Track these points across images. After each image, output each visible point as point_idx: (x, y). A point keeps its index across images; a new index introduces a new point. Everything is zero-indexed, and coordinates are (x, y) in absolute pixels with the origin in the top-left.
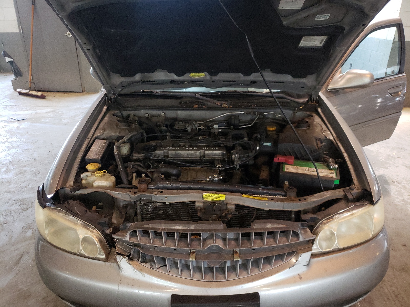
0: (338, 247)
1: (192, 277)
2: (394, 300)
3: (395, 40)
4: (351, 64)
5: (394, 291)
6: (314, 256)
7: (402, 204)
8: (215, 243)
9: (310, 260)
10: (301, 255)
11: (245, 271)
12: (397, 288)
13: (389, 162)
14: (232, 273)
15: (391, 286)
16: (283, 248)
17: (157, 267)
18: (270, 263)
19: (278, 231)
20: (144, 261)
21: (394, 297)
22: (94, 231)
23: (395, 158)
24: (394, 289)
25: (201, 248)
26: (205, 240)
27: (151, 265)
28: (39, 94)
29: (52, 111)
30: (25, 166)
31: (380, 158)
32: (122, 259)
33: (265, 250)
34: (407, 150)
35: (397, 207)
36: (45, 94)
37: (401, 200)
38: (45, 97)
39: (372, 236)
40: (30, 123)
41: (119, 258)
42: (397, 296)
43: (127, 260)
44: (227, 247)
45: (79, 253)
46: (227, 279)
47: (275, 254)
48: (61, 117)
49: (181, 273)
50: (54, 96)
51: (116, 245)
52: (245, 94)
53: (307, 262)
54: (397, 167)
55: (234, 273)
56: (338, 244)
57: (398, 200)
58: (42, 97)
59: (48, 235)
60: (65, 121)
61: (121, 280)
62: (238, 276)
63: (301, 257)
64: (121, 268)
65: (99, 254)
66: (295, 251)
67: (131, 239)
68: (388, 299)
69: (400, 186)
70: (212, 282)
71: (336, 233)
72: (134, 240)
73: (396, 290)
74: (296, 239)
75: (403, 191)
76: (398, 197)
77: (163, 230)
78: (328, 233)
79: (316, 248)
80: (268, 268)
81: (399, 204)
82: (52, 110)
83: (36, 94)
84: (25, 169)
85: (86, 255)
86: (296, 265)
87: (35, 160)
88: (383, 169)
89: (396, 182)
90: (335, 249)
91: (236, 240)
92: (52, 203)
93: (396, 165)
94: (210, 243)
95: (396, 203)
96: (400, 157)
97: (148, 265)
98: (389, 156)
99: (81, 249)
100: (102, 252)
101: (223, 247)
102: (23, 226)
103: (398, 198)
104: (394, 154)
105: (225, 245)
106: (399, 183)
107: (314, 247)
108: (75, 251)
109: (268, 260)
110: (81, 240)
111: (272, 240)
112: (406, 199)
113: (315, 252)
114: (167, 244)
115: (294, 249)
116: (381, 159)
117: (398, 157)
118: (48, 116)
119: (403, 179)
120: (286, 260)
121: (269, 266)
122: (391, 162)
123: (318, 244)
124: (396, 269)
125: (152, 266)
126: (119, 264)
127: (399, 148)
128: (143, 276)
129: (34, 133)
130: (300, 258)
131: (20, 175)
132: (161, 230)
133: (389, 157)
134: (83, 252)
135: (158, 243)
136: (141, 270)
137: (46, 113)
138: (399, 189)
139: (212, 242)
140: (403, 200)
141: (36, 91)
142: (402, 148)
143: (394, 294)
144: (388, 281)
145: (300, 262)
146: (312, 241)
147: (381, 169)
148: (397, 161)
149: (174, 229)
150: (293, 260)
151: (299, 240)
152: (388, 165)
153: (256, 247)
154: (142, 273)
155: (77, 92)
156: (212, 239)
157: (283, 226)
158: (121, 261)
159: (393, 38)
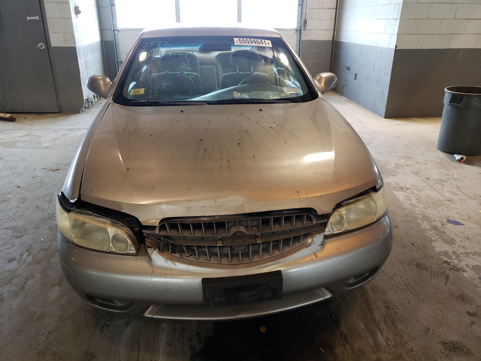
0: (347, 229)
1: (220, 261)
2: (404, 289)
3: (397, 48)
4: (356, 75)
5: (404, 281)
6: (326, 237)
7: (411, 207)
8: (239, 229)
9: (323, 240)
10: (315, 236)
11: (267, 253)
12: (407, 279)
13: (398, 170)
14: (256, 256)
15: (401, 278)
16: (299, 230)
17: (186, 256)
18: (288, 245)
19: (294, 216)
20: (174, 252)
21: (404, 287)
22: (124, 228)
23: (403, 166)
24: (404, 280)
25: (226, 234)
26: (228, 228)
27: (180, 254)
28: (8, 116)
29: (27, 135)
30: (8, 193)
31: (388, 167)
32: (153, 251)
33: (284, 232)
34: (414, 158)
35: (406, 211)
36: (14, 116)
37: (410, 204)
38: (15, 119)
39: (377, 219)
40: (3, 148)
41: (149, 251)
42: (407, 285)
43: (158, 252)
44: (250, 232)
45: (109, 251)
46: (252, 261)
47: (293, 235)
48: (40, 140)
49: (209, 259)
50: (26, 118)
51: (146, 240)
52: (252, 101)
53: (321, 242)
54: (405, 174)
55: (258, 255)
56: (346, 227)
57: (407, 204)
58: (11, 120)
59: (75, 238)
60: (45, 145)
61: (154, 271)
62: (261, 257)
63: (315, 237)
64: (153, 260)
65: (130, 250)
66: (310, 233)
67: (160, 232)
68: (399, 288)
69: (408, 191)
70: (239, 264)
71: (344, 216)
72: (163, 233)
73: (406, 281)
74: (310, 222)
75: (411, 196)
76: (407, 201)
77: (190, 222)
78: (338, 217)
79: (328, 231)
80: (287, 249)
81: (407, 207)
82: (27, 133)
83: (4, 116)
84: (9, 196)
85: (117, 252)
86: (311, 245)
87: (18, 187)
88: (392, 177)
89: (404, 188)
90: (345, 231)
91: (257, 226)
92: (76, 208)
93: (404, 173)
94: (234, 230)
95: (405, 207)
96: (407, 165)
97: (178, 255)
98: (397, 164)
99: (111, 247)
100: (133, 248)
101: (246, 232)
102: (21, 253)
103: (407, 203)
104: (402, 162)
105: (247, 231)
106: (407, 189)
107: (327, 230)
108: (105, 249)
109: (286, 242)
110: (111, 237)
111: (289, 224)
112: (413, 203)
113: (327, 234)
114: (194, 234)
115: (309, 232)
116: (390, 168)
117: (406, 165)
118: (24, 140)
119: (411, 185)
120: (302, 241)
121: (288, 248)
122: (399, 170)
123: (330, 228)
124: (406, 264)
125: (182, 256)
126: (150, 256)
127: (407, 157)
128: (174, 264)
129: (10, 159)
130: (315, 239)
131: (4, 203)
132: (189, 222)
133: (397, 166)
134: (114, 250)
135: (186, 234)
136: (172, 259)
137: (20, 137)
138: (407, 195)
139: (236, 229)
140: (411, 204)
141: (3, 113)
142: (409, 157)
143: (405, 284)
144: (399, 274)
145: (315, 242)
146: (324, 224)
147: (389, 177)
148: (405, 169)
149: (201, 221)
150: (310, 240)
151: (313, 223)
152: (397, 173)
153: (275, 230)
154: (174, 262)
155: (53, 113)
156: (236, 227)
157: (297, 211)
158: (152, 253)
159: (394, 47)
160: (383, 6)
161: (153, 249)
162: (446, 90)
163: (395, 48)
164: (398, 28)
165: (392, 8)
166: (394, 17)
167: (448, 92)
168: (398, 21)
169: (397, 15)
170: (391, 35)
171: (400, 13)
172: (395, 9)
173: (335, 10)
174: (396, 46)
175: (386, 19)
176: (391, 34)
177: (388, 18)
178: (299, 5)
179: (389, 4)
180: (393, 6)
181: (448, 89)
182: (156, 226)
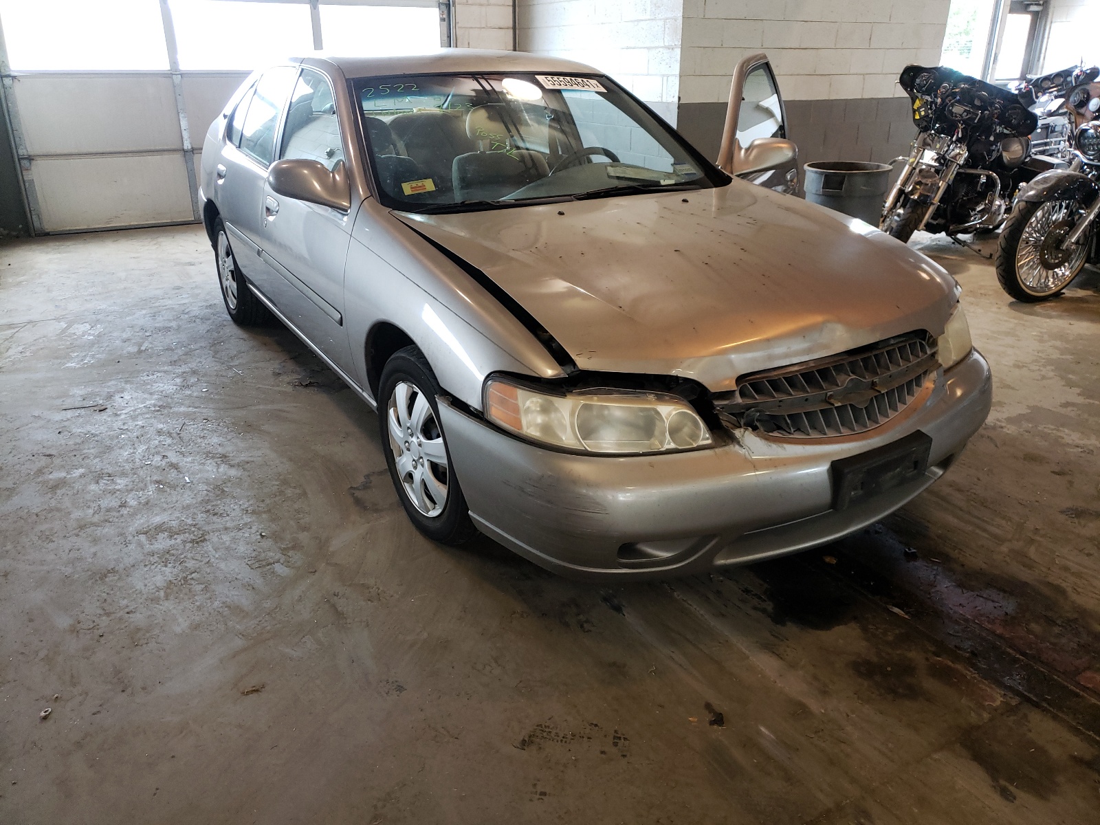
27: (780, 432)
41: (738, 433)
43: (753, 433)
51: (720, 417)
64: (747, 448)
65: (704, 439)
67: (743, 400)
72: (748, 400)
97: (777, 434)
100: (708, 435)
110: (667, 425)
126: (741, 442)
132: (778, 376)
136: (775, 441)
157: (902, 339)
158: (743, 436)
159: (676, 100)
160: (636, 23)
161: (742, 430)
162: (806, 167)
163: (679, 101)
164: (679, 64)
165: (660, 27)
166: (667, 44)
167: (812, 171)
168: (678, 51)
169: (674, 39)
170: (665, 78)
171: (679, 36)
172: (667, 29)
173: (511, 32)
174: (679, 98)
175: (648, 48)
176: (663, 76)
177: (653, 46)
178: (442, 20)
179: (649, 20)
180: (661, 23)
181: (809, 165)
182: (734, 391)
